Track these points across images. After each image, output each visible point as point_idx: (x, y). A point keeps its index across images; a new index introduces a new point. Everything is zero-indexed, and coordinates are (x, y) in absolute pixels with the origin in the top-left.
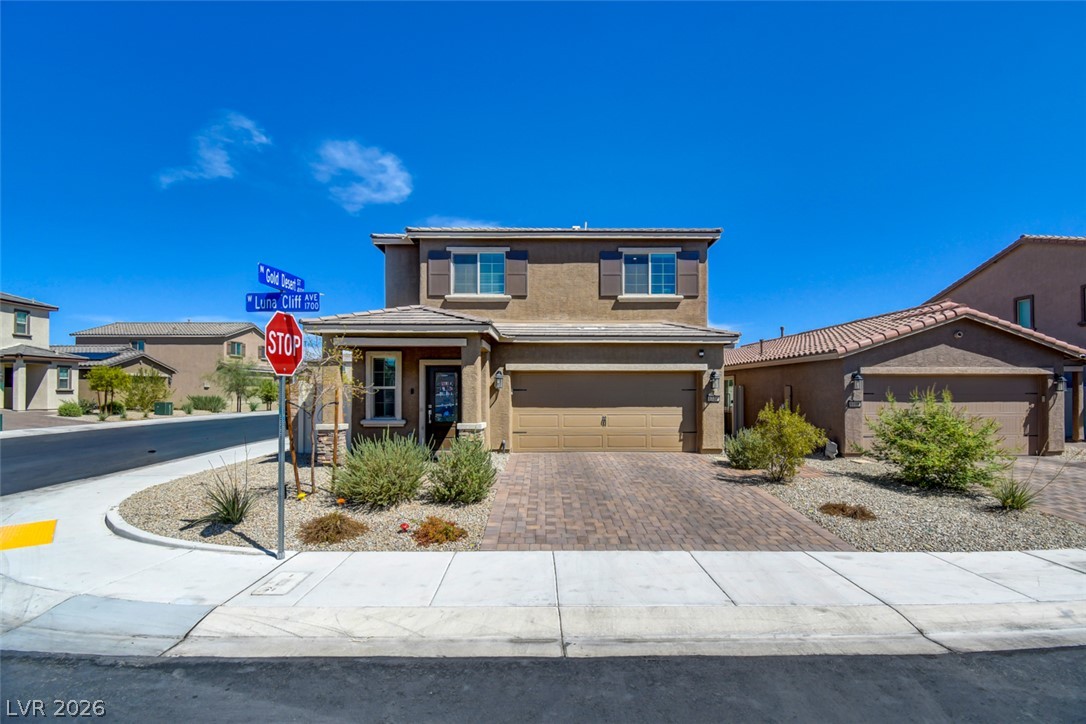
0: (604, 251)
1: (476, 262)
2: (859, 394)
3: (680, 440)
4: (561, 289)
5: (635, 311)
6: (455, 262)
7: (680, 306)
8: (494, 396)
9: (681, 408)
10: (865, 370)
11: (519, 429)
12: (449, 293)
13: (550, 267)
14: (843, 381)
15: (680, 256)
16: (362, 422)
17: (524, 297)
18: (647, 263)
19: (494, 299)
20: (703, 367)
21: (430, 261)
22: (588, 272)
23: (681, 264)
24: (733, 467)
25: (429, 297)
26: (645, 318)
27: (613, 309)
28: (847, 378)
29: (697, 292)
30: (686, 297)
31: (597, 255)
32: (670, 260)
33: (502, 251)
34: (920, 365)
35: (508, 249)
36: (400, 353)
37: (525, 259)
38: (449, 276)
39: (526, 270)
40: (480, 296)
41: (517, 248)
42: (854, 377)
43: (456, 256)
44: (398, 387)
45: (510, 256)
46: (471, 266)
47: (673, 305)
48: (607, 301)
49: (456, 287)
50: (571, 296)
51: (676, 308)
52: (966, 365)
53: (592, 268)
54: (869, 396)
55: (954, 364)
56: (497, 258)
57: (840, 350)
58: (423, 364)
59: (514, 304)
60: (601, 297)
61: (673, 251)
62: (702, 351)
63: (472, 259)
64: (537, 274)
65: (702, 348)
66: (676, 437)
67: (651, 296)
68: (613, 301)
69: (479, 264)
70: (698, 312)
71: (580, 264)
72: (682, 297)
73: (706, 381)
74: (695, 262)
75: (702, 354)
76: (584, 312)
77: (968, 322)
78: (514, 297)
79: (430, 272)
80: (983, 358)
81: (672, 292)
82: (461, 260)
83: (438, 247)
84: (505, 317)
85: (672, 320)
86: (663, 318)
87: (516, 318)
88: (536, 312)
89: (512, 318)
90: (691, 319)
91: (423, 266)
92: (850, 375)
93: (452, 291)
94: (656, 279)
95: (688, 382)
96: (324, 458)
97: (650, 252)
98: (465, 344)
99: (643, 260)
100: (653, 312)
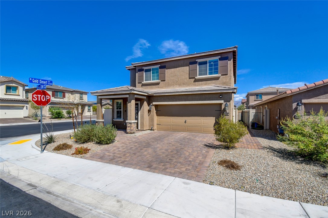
0: (191, 62)
1: (151, 71)
2: (301, 112)
3: (214, 130)
4: (176, 77)
5: (202, 82)
6: (145, 72)
7: (220, 79)
8: (150, 113)
9: (215, 118)
10: (304, 101)
11: (159, 123)
12: (143, 81)
13: (173, 70)
14: (292, 106)
15: (220, 59)
16: (113, 120)
17: (165, 81)
18: (207, 64)
19: (155, 82)
20: (222, 102)
22: (185, 70)
23: (220, 62)
25: (138, 83)
26: (206, 84)
27: (194, 82)
28: (295, 105)
29: (227, 72)
30: (222, 75)
31: (188, 63)
32: (216, 62)
33: (158, 66)
35: (160, 66)
36: (122, 100)
37: (165, 68)
38: (143, 76)
39: (165, 72)
40: (152, 81)
41: (163, 65)
42: (298, 105)
43: (145, 70)
44: (122, 110)
45: (160, 68)
46: (149, 72)
47: (217, 78)
48: (192, 79)
49: (145, 79)
50: (179, 79)
51: (218, 80)
53: (187, 68)
56: (156, 69)
57: (288, 92)
59: (162, 83)
60: (190, 78)
61: (217, 58)
62: (221, 95)
63: (149, 70)
64: (168, 72)
65: (221, 94)
66: (213, 128)
67: (208, 76)
68: (194, 79)
70: (228, 80)
71: (182, 67)
72: (220, 75)
73: (223, 107)
74: (226, 61)
75: (221, 96)
76: (184, 84)
78: (161, 81)
81: (217, 74)
82: (147, 71)
83: (140, 68)
84: (159, 87)
85: (217, 84)
86: (213, 84)
87: (162, 87)
88: (169, 85)
89: (161, 88)
90: (224, 83)
91: (137, 74)
92: (296, 103)
93: (144, 81)
94: (210, 69)
95: (218, 108)
97: (208, 60)
98: (128, 96)
99: (205, 63)
100: (209, 82)
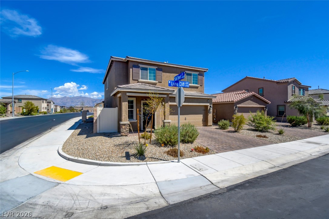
0: (182, 71)
1: (147, 70)
2: (236, 111)
5: (189, 89)
6: (141, 69)
7: (199, 88)
9: (202, 115)
10: (238, 106)
12: (139, 79)
13: (168, 74)
14: (234, 108)
15: (199, 75)
17: (161, 82)
19: (153, 82)
20: (208, 104)
21: (133, 68)
23: (199, 77)
24: (222, 129)
25: (133, 80)
26: (191, 90)
28: (235, 107)
29: (202, 84)
30: (200, 86)
31: (180, 72)
32: (197, 75)
33: (155, 68)
34: (246, 105)
35: (157, 67)
36: (135, 98)
37: (161, 71)
38: (139, 73)
39: (162, 74)
40: (149, 81)
41: (160, 67)
42: (236, 107)
43: (141, 67)
44: (135, 109)
45: (157, 69)
46: (146, 71)
47: (197, 88)
49: (141, 77)
52: (253, 105)
54: (238, 112)
55: (251, 105)
56: (154, 70)
57: (234, 101)
58: (142, 102)
59: (158, 84)
61: (197, 73)
63: (146, 69)
64: (165, 76)
65: (208, 99)
66: (201, 122)
67: (192, 85)
69: (148, 71)
70: (203, 90)
71: (176, 74)
73: (209, 107)
74: (202, 76)
75: (208, 101)
77: (254, 96)
78: (159, 82)
79: (133, 72)
80: (255, 103)
81: (196, 84)
82: (143, 69)
83: (136, 64)
85: (197, 92)
86: (195, 91)
90: (201, 91)
91: (131, 70)
94: (193, 80)
95: (203, 108)
96: (123, 133)
97: (192, 73)
98: (166, 97)
99: (190, 75)
100: (193, 89)
